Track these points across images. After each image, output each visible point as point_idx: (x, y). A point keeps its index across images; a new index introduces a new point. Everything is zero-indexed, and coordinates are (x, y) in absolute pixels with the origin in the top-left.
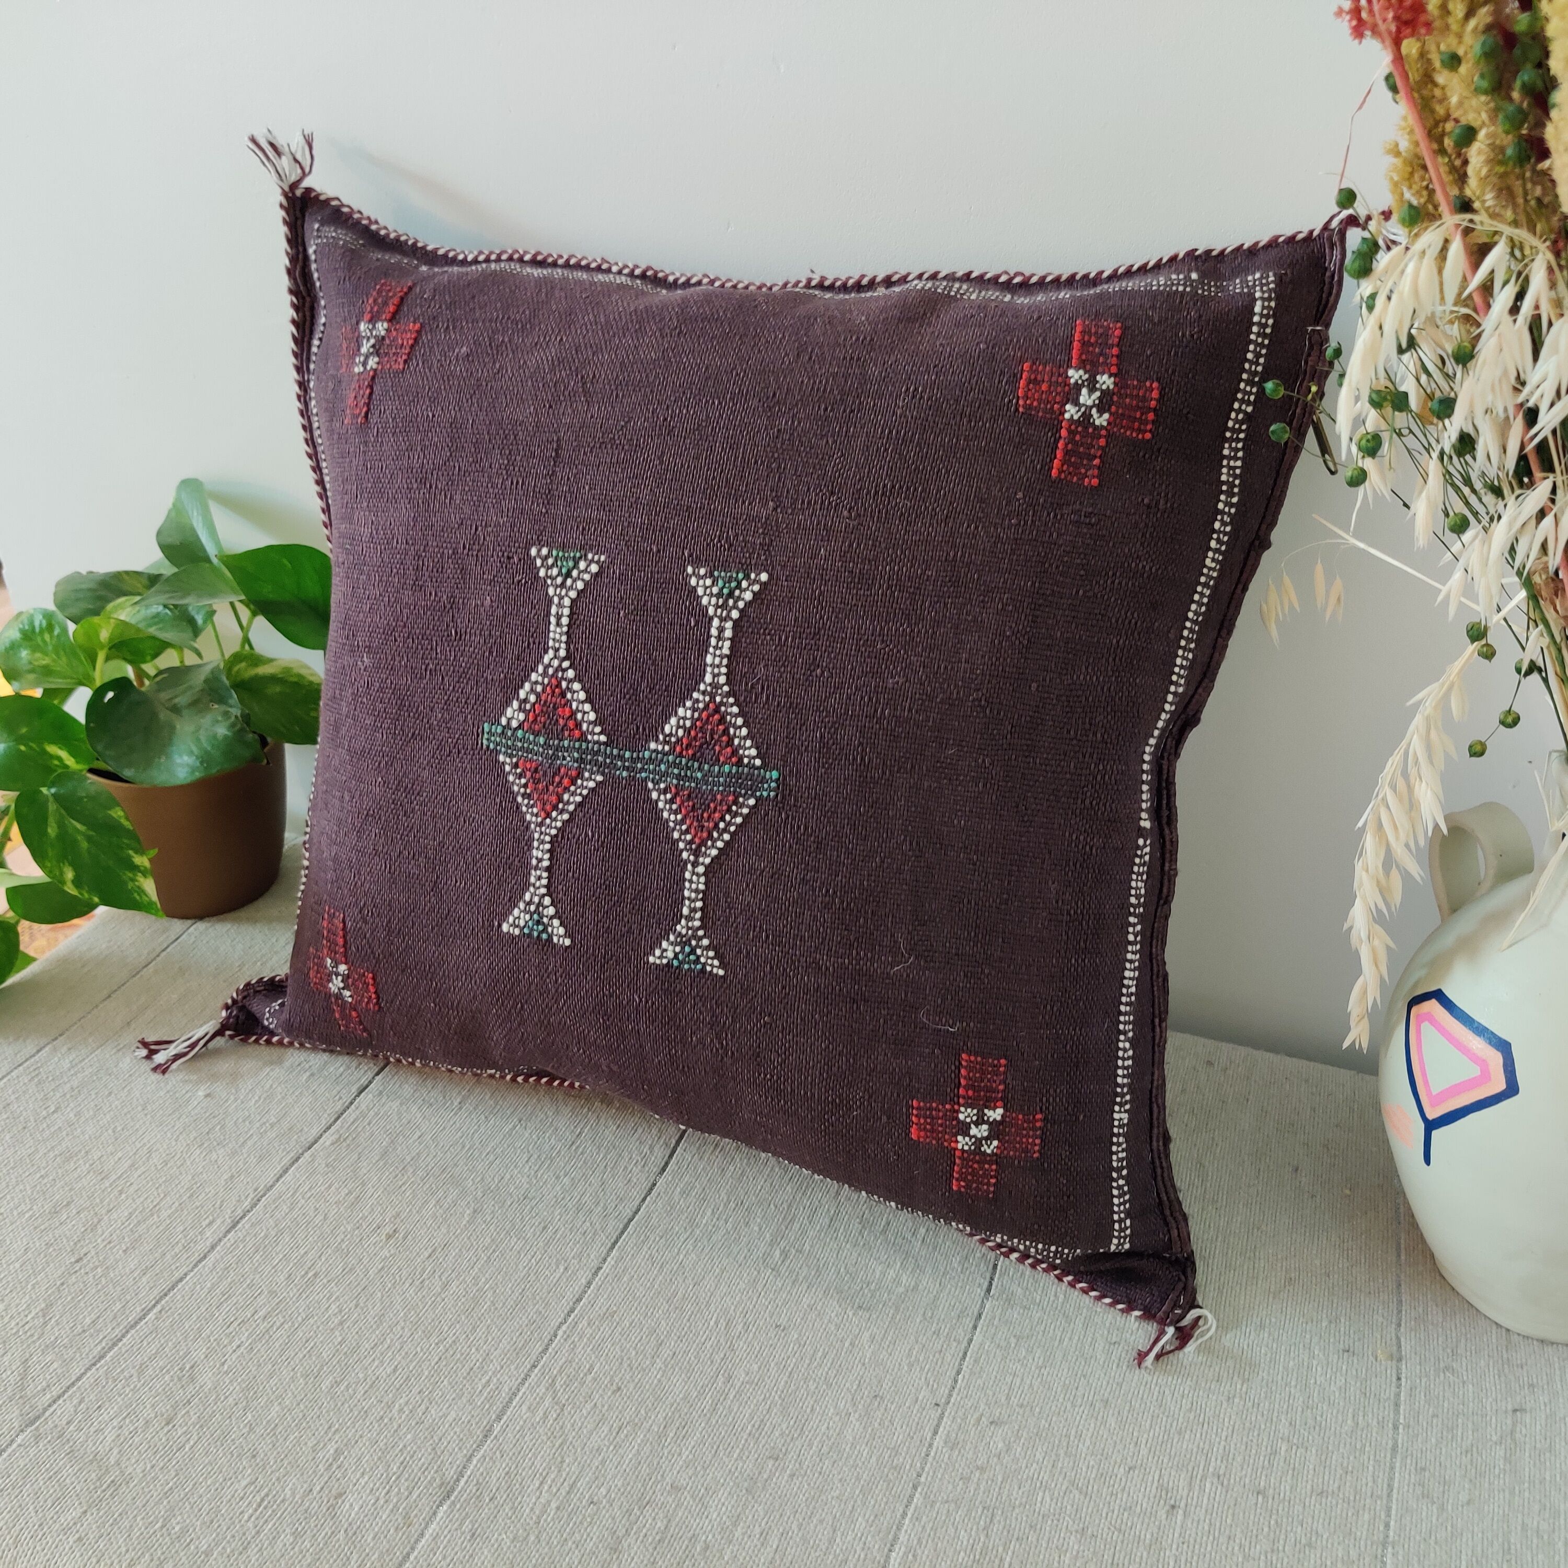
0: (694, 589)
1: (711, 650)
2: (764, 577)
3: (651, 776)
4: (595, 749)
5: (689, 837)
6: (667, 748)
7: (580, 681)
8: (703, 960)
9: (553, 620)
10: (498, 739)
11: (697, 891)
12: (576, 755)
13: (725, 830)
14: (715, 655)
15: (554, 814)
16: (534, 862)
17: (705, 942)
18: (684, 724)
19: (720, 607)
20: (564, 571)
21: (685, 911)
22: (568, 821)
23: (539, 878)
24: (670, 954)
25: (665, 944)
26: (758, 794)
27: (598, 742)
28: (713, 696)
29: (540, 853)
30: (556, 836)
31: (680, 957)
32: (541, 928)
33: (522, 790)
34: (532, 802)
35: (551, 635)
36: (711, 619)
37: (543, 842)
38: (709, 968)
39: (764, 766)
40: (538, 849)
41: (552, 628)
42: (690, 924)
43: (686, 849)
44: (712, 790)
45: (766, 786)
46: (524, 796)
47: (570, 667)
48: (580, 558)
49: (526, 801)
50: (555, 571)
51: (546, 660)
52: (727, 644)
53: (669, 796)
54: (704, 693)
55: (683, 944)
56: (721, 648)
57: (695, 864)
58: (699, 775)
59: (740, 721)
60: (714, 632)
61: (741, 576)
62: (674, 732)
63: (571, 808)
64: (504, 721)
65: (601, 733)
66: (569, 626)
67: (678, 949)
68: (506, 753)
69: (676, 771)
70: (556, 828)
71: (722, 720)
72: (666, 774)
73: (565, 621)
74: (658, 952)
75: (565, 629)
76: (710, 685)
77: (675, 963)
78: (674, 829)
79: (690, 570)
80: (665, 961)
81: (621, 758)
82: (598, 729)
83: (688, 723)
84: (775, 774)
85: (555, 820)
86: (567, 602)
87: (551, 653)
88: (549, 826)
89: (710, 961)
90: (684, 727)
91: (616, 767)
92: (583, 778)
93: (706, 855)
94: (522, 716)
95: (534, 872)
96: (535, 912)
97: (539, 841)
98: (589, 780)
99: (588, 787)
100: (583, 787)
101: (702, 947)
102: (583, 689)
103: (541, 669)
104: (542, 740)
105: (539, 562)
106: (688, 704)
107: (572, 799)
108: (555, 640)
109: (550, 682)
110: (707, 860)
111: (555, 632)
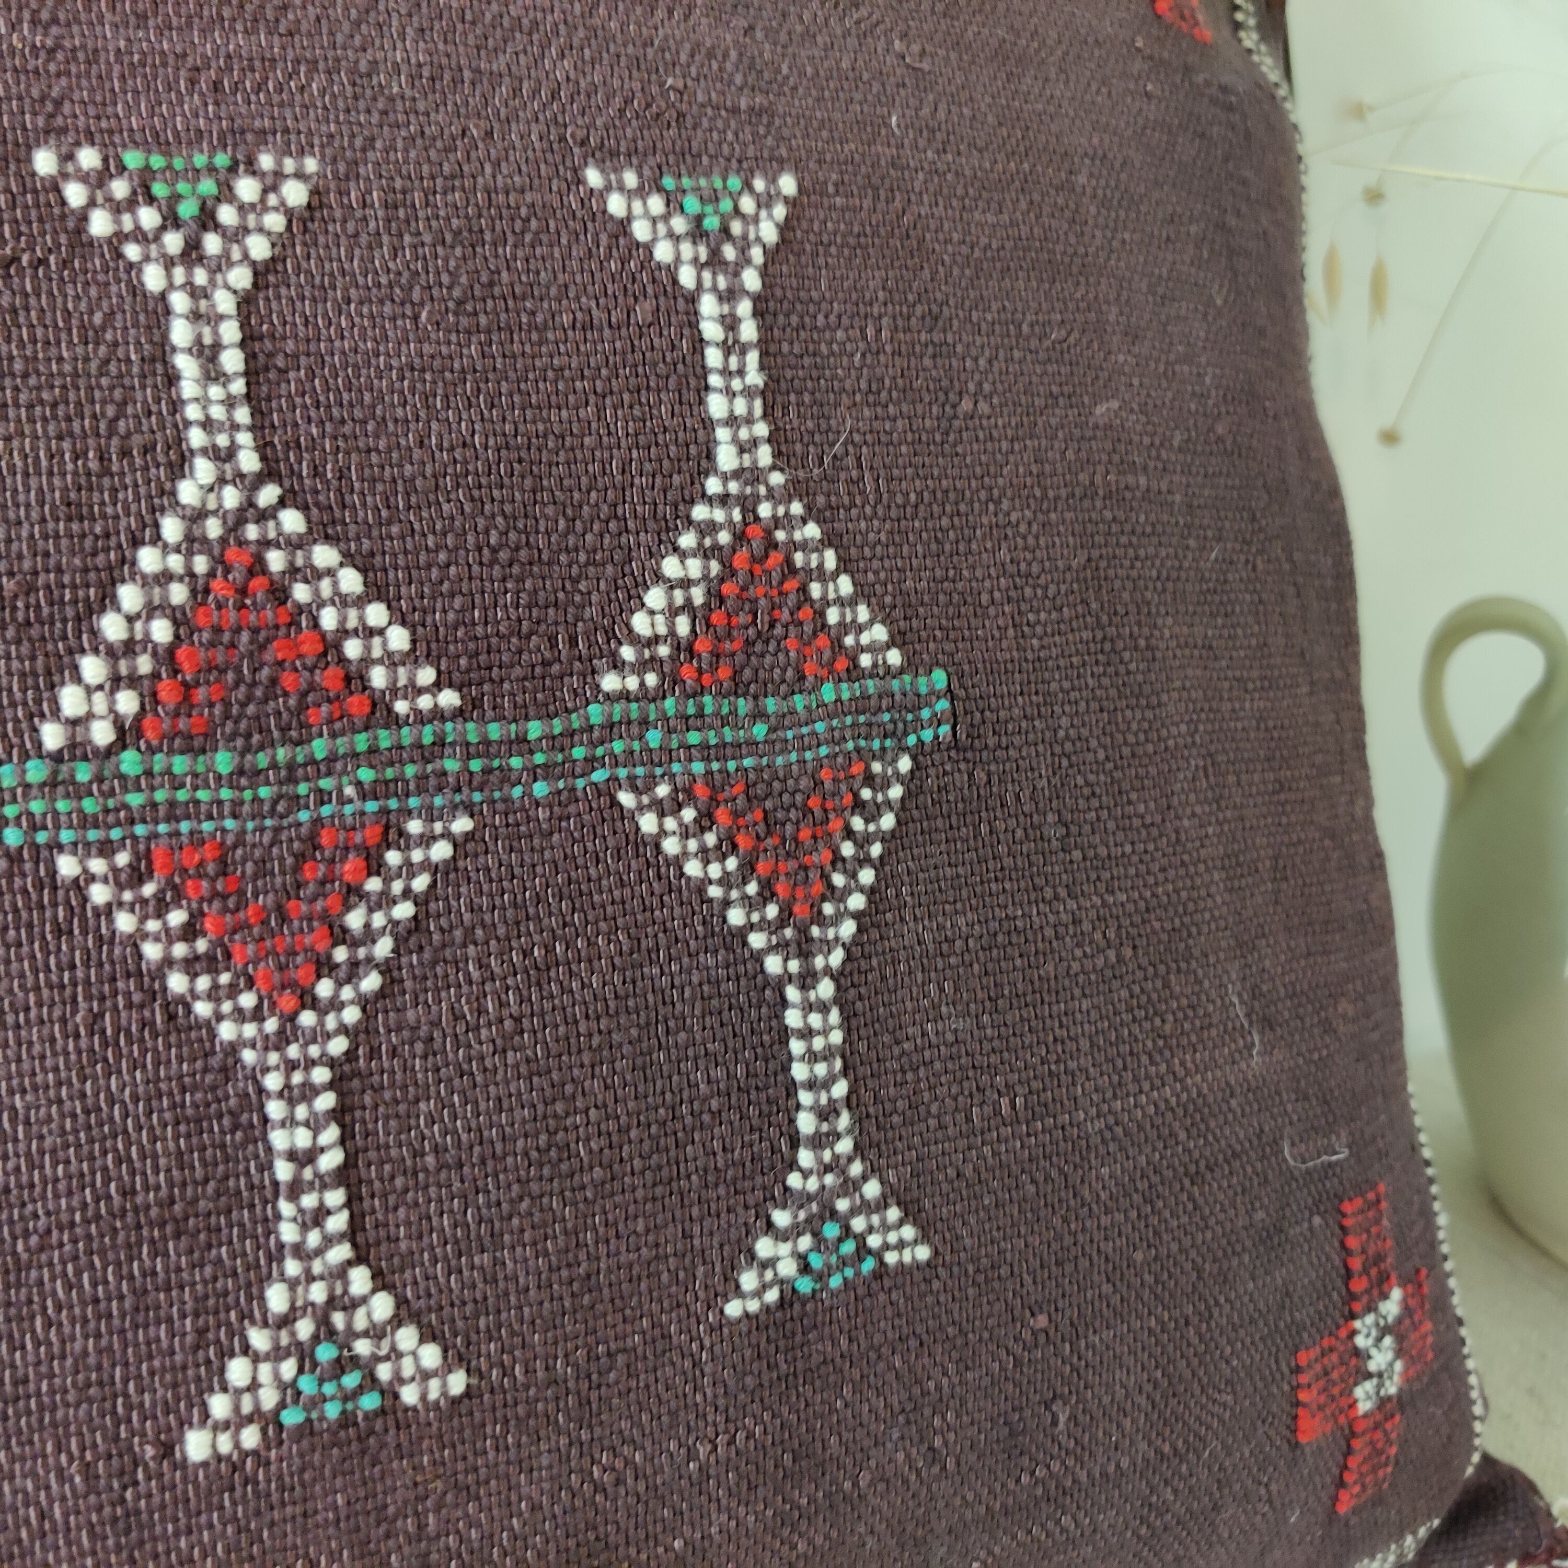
0: (624, 225)
1: (715, 380)
2: (788, 184)
3: (622, 773)
4: (427, 739)
5: (772, 911)
6: (651, 679)
8: (874, 1241)
9: (186, 364)
10: (36, 807)
11: (827, 1055)
12: (366, 775)
13: (864, 861)
14: (730, 394)
15: (324, 988)
16: (283, 1171)
17: (872, 1189)
18: (688, 601)
19: (703, 266)
20: (187, 209)
21: (806, 1123)
22: (381, 994)
23: (320, 1214)
24: (788, 1268)
25: (764, 1247)
26: (911, 740)
27: (438, 714)
28: (748, 505)
30: (350, 1055)
31: (816, 1261)
32: (351, 1380)
33: (180, 950)
34: (225, 978)
35: (193, 412)
36: (692, 299)
37: (309, 1092)
38: (891, 1258)
39: (911, 665)
40: (289, 1122)
41: (188, 388)
42: (827, 1155)
43: (771, 949)
44: (802, 762)
45: (926, 714)
46: (191, 966)
47: (282, 503)
48: (233, 169)
49: (203, 983)
50: (148, 217)
51: (188, 493)
52: (753, 358)
53: (689, 814)
54: (724, 500)
55: (813, 1227)
56: (741, 372)
57: (807, 980)
58: (760, 730)
59: (830, 559)
60: (711, 330)
61: (734, 183)
62: (662, 630)
63: (383, 948)
64: (51, 736)
65: (438, 686)
66: (251, 374)
67: (805, 1242)
68: (81, 848)
69: (694, 738)
70: (343, 1029)
71: (790, 568)
72: (668, 754)
73: (232, 361)
74: (748, 1280)
75: (238, 387)
76: (737, 474)
77: (805, 1285)
78: (727, 903)
79: (593, 177)
80: (772, 1296)
81: (521, 743)
82: (426, 676)
83: (698, 595)
84: (939, 678)
85: (336, 1005)
86: (225, 302)
87: (204, 470)
88: (320, 1035)
89: (892, 1238)
90: (688, 606)
91: (507, 778)
92: (403, 841)
93: (828, 946)
94: (127, 702)
95: (286, 1208)
96: (316, 1339)
97: (287, 1094)
98: (427, 840)
99: (427, 865)
100: (409, 869)
101: (866, 1208)
102: (348, 559)
103: (171, 528)
104: (224, 762)
105: (75, 194)
106: (687, 540)
107: (378, 920)
108: (207, 424)
109: (220, 563)
110: (837, 958)
111: (204, 402)
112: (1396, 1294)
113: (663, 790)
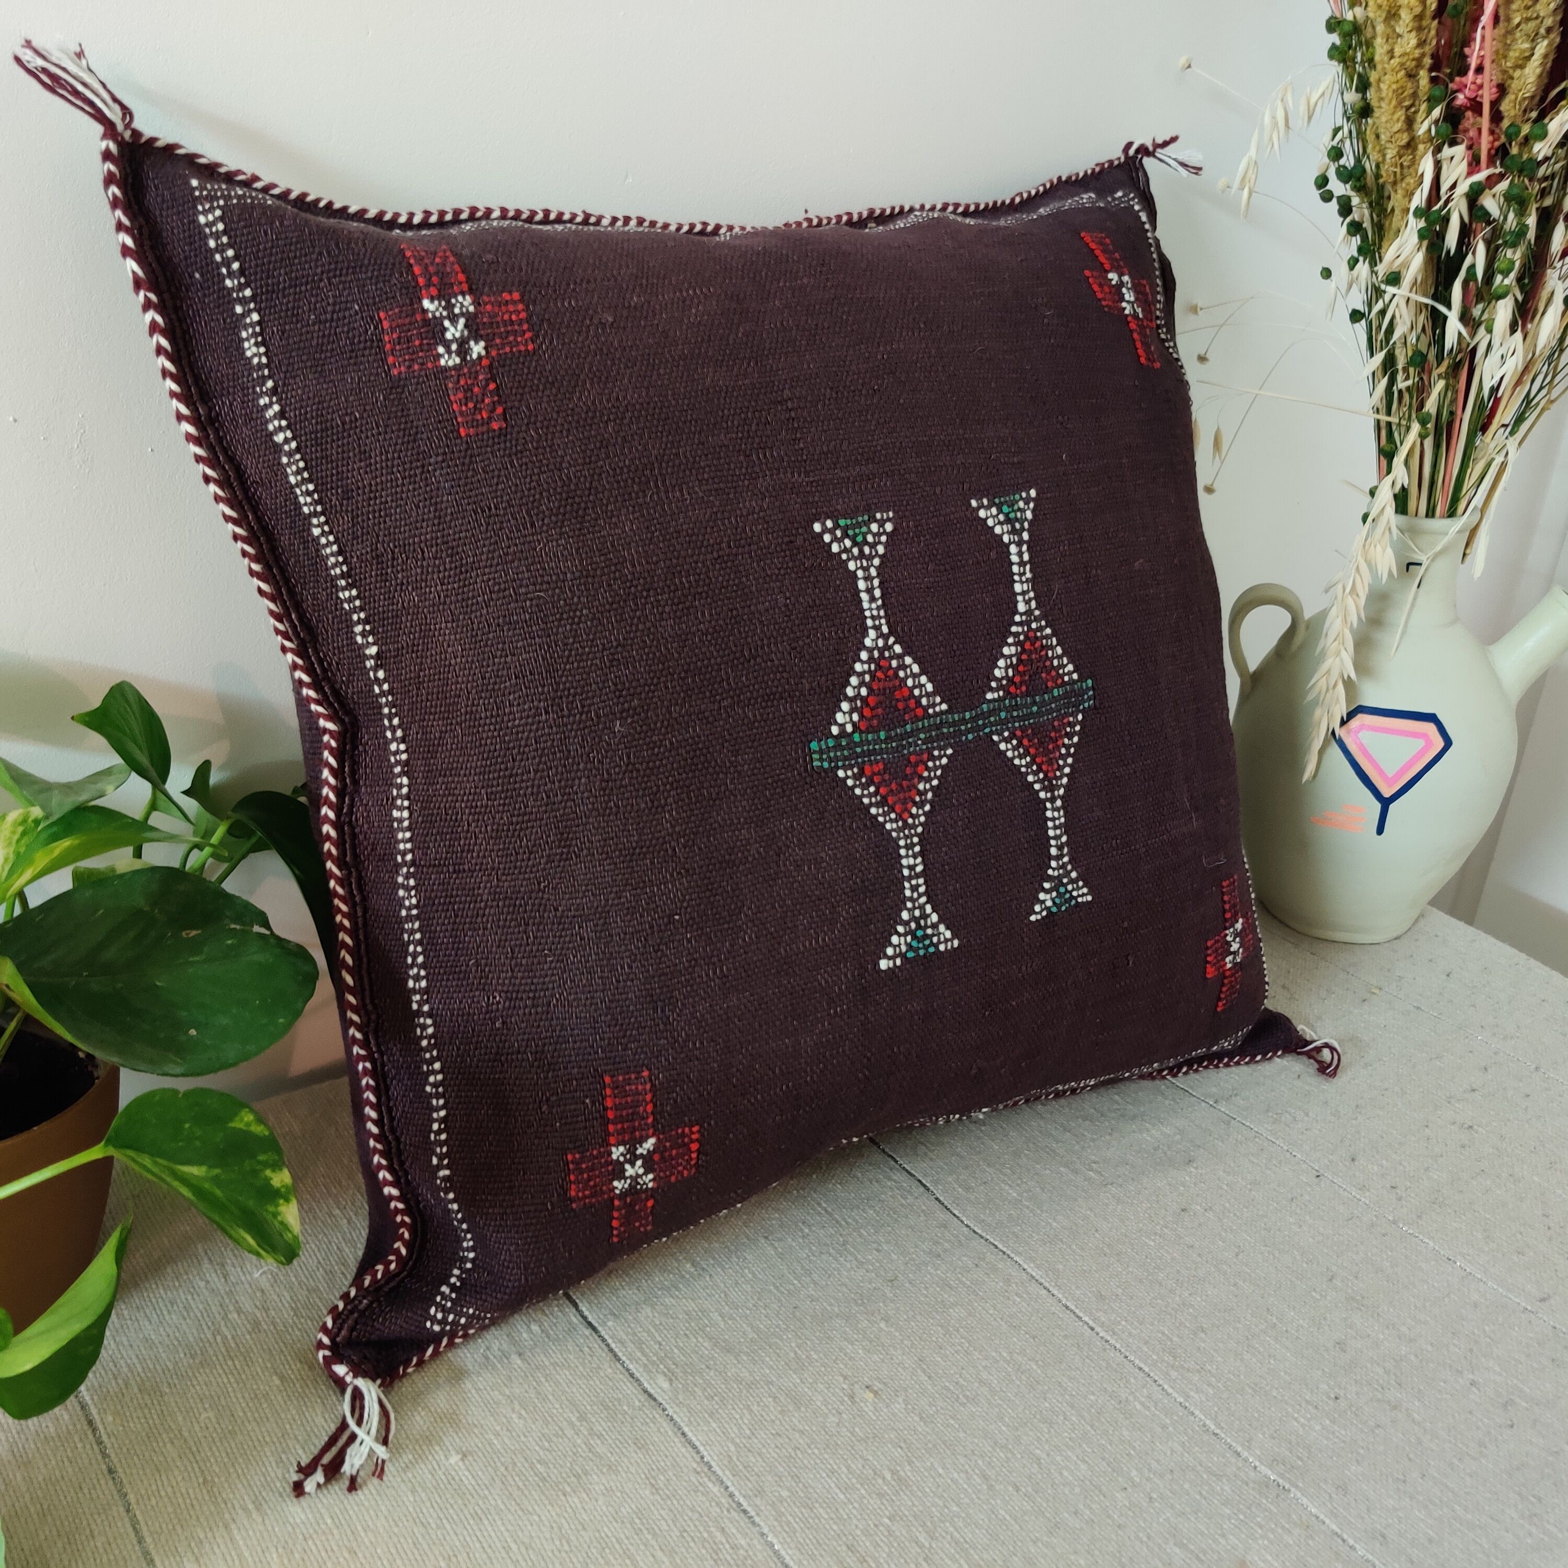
0: (985, 521)
1: (1016, 578)
2: (1033, 493)
3: (994, 729)
4: (939, 722)
5: (1041, 776)
6: (1001, 693)
7: (909, 654)
8: (1075, 894)
9: (864, 596)
10: (832, 754)
11: (1059, 827)
12: (922, 736)
13: (1068, 755)
14: (1022, 582)
15: (914, 810)
16: (906, 872)
17: (1074, 874)
18: (1012, 663)
19: (1010, 533)
20: (859, 538)
21: (1054, 851)
22: (930, 811)
23: (917, 887)
24: (1049, 903)
26: (1082, 707)
27: (942, 712)
28: (1029, 624)
29: (911, 861)
30: (923, 833)
31: (1057, 901)
32: (926, 943)
33: (873, 800)
34: (886, 809)
35: (867, 613)
36: (1007, 546)
37: (913, 845)
39: (1081, 678)
40: (907, 856)
41: (866, 605)
42: (1060, 863)
43: (1041, 789)
44: (1048, 719)
45: (1086, 697)
46: (877, 805)
47: (895, 643)
48: (870, 521)
49: (881, 811)
50: (848, 543)
51: (868, 642)
52: (1028, 567)
53: (1015, 742)
54: (1020, 624)
55: (1056, 888)
56: (1024, 573)
57: (1053, 800)
58: (1035, 709)
59: (1054, 641)
60: (1015, 559)
61: (1017, 496)
62: (1004, 675)
63: (930, 796)
64: (835, 730)
65: (941, 703)
66: (882, 597)
67: (1054, 894)
68: (845, 768)
69: (1015, 714)
70: (921, 824)
71: (1042, 646)
72: (1007, 720)
73: (877, 593)
74: (1037, 908)
75: (880, 602)
76: (1025, 613)
77: (1054, 910)
78: (1027, 774)
79: (974, 503)
80: (1044, 913)
81: (964, 721)
82: (938, 699)
83: (1014, 660)
84: (1090, 682)
85: (918, 816)
86: (873, 572)
87: (872, 633)
88: (914, 826)
89: (1080, 892)
90: (1012, 665)
91: (961, 733)
92: (933, 759)
93: (1059, 787)
94: (855, 717)
95: (907, 885)
96: (917, 929)
97: (907, 847)
98: (940, 757)
99: (941, 767)
100: (936, 768)
101: (1072, 881)
102: (915, 661)
103: (864, 655)
104: (882, 735)
105: (827, 538)
106: (1010, 640)
107: (928, 786)
108: (873, 618)
109: (879, 668)
110: (1062, 791)
111: (871, 609)
112: (1241, 921)
113: (1006, 734)
